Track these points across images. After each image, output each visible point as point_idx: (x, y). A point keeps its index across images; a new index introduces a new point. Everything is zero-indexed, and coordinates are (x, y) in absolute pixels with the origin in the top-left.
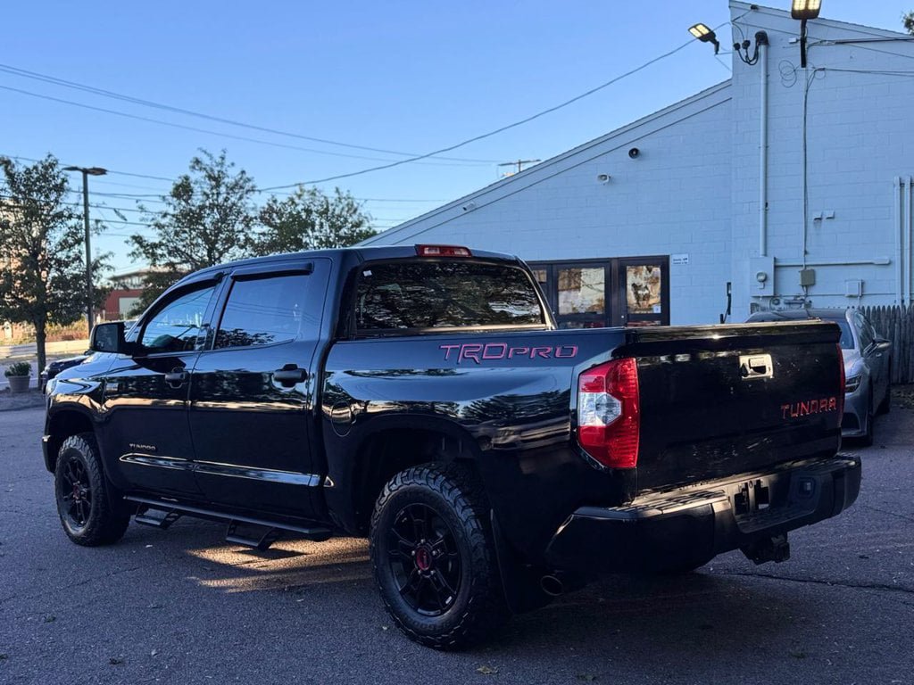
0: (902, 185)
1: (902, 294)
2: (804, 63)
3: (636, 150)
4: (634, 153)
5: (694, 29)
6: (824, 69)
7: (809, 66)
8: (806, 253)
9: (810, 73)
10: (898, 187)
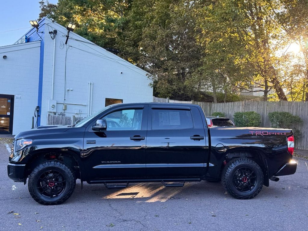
0: (91, 84)
1: (90, 114)
2: (66, 43)
3: (5, 56)
4: (5, 57)
5: (32, 22)
6: (71, 46)
7: (67, 44)
8: (65, 100)
9: (68, 46)
10: (90, 84)
